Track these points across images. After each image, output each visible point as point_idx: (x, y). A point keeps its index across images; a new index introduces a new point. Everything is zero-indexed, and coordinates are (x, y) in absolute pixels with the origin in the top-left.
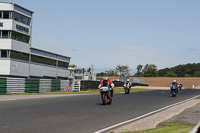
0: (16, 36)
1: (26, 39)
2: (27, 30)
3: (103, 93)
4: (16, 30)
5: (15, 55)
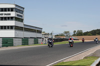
0: (17, 19)
1: (22, 20)
2: (22, 16)
3: (70, 42)
4: (17, 16)
5: (17, 28)
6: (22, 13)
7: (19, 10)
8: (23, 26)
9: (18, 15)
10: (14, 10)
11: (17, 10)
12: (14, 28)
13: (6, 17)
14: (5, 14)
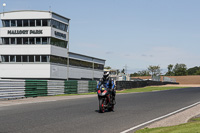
0: (54, 41)
1: (64, 44)
2: (64, 36)
4: (54, 36)
5: (55, 59)
6: (65, 30)
7: (60, 23)
8: (66, 56)
9: (56, 34)
10: (49, 23)
11: (55, 24)
12: (48, 59)
13: (33, 38)
14: (32, 32)
